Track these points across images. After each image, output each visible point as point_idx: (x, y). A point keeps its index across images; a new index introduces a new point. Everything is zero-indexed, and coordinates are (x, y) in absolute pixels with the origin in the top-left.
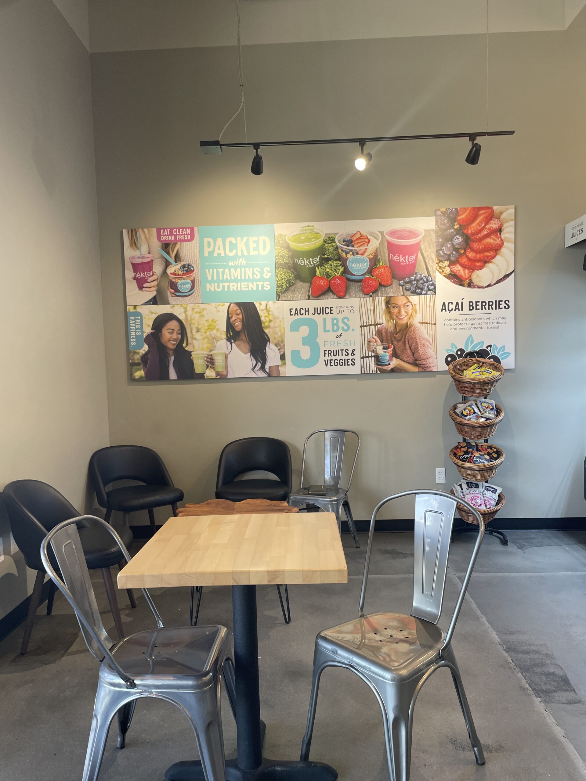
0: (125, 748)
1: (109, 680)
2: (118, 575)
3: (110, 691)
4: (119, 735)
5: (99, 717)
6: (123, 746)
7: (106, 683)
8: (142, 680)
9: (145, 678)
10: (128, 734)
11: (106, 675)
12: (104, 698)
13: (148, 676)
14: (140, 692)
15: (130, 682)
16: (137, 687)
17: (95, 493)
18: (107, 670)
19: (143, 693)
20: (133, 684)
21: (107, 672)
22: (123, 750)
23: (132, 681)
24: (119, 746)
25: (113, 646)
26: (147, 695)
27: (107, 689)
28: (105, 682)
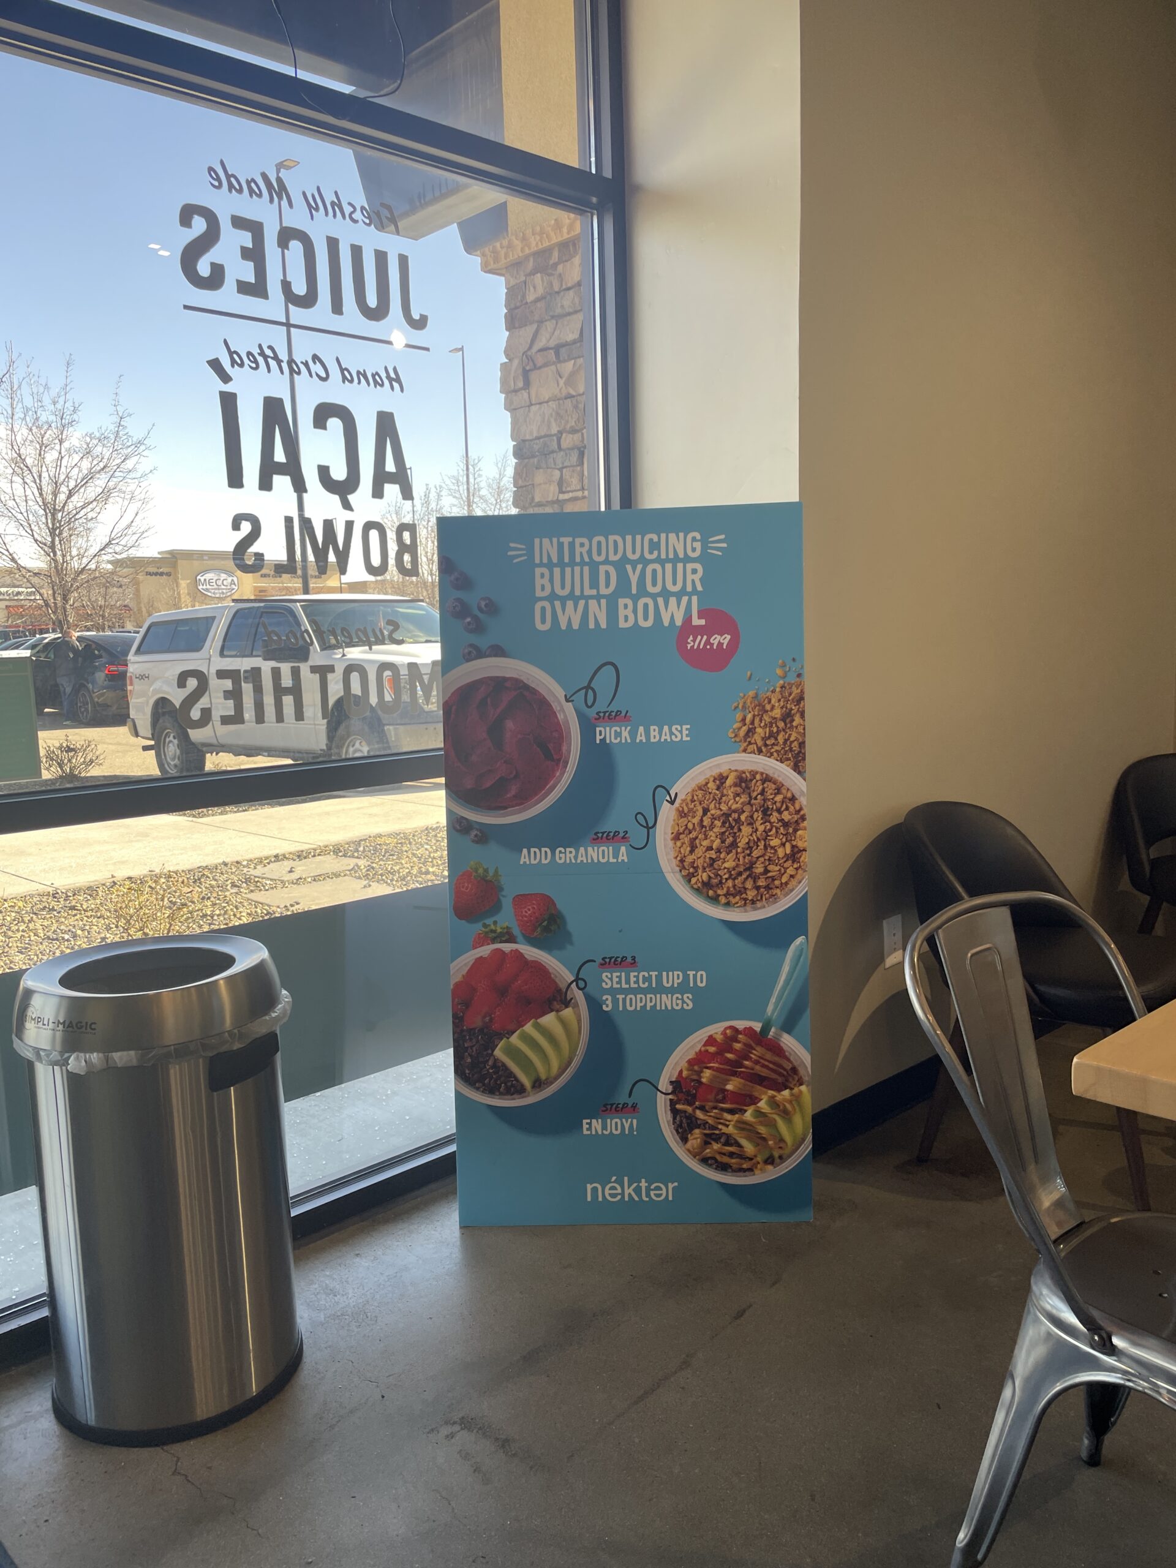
0: (1098, 1468)
1: (1048, 1307)
2: (1075, 1060)
3: (1049, 1335)
4: (1088, 1433)
5: (1018, 1382)
6: (1094, 1460)
7: (1041, 1310)
8: (1135, 1344)
9: (1144, 1342)
10: (1108, 1439)
11: (1045, 1291)
12: (1033, 1345)
13: (1152, 1341)
14: (1125, 1373)
15: (1100, 1336)
16: (1118, 1357)
17: (1125, 859)
18: (1049, 1281)
19: (1134, 1379)
20: (1108, 1343)
21: (1048, 1287)
22: (1092, 1470)
23: (1105, 1335)
24: (1084, 1454)
25: (1078, 1226)
26: (1144, 1388)
27: (1043, 1330)
28: (1039, 1308)
